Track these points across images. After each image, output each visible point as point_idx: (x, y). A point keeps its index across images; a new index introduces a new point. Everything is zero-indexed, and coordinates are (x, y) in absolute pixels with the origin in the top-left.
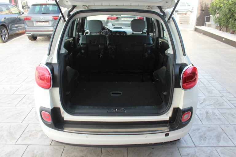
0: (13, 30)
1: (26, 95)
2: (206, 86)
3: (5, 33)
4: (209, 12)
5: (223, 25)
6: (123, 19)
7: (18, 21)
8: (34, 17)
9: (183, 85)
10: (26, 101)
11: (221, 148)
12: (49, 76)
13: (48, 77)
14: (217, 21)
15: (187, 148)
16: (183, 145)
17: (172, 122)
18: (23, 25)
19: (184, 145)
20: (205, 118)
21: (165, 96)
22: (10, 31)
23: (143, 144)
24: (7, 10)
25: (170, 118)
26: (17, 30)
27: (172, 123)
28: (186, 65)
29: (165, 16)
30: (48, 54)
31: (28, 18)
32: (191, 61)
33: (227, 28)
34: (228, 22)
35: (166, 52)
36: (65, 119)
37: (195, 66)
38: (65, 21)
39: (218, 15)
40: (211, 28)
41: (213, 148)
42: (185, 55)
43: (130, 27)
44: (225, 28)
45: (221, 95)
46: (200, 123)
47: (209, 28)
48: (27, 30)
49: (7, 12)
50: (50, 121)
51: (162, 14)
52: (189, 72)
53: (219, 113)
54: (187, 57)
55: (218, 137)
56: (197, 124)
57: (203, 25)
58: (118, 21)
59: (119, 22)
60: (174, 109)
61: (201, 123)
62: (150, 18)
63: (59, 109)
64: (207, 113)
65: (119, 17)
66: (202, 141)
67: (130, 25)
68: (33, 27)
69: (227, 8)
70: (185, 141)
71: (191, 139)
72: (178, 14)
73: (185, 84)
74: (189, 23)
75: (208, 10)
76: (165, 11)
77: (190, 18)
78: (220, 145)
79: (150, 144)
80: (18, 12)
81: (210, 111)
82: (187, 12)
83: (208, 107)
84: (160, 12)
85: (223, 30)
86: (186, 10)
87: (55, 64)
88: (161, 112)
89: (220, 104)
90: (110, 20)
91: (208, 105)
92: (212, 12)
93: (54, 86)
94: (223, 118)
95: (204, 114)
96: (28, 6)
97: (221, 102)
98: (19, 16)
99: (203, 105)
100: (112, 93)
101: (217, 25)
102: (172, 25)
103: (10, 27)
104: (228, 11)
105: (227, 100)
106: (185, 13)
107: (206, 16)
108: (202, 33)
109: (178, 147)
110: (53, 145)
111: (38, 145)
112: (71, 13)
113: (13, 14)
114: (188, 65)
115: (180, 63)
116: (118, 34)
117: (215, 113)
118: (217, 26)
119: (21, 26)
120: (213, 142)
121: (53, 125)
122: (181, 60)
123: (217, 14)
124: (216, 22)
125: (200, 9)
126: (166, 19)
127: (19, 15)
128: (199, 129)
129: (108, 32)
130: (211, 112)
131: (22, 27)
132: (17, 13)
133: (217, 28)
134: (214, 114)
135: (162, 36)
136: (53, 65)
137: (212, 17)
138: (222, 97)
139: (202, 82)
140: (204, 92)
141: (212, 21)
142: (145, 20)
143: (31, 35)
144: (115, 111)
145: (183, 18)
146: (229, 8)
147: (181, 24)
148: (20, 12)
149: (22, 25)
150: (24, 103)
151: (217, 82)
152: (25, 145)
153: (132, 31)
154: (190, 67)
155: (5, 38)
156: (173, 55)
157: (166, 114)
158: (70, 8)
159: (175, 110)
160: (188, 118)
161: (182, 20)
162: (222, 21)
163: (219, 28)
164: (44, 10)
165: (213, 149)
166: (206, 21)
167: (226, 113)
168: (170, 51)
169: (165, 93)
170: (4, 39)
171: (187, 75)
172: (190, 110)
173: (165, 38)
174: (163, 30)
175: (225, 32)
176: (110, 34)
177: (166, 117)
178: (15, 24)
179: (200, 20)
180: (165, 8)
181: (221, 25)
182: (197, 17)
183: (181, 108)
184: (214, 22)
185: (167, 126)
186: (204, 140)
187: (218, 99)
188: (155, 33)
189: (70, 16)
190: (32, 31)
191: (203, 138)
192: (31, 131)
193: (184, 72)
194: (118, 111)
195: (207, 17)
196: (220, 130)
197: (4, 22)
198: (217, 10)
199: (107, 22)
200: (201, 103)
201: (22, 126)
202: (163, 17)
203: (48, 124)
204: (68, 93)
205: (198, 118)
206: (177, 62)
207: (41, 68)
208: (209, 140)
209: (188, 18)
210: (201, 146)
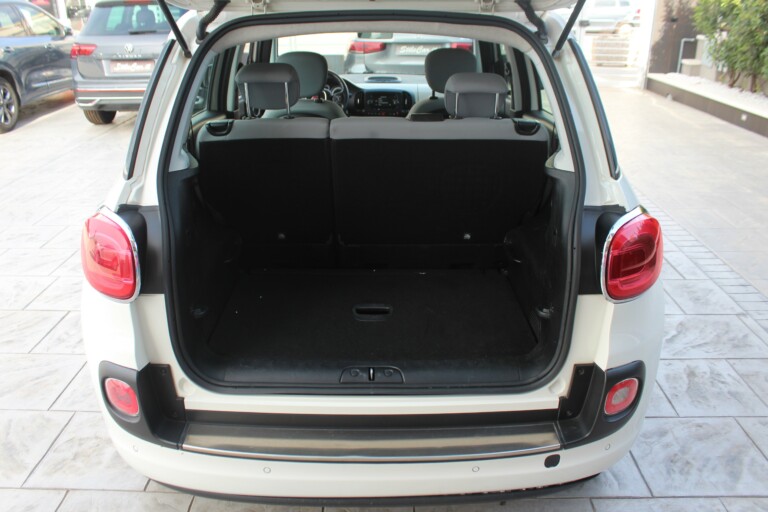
0: (36, 88)
1: (69, 312)
2: (685, 279)
3: (6, 101)
4: (694, 24)
5: (743, 69)
6: (404, 50)
7: (52, 61)
8: (105, 45)
9: (609, 283)
10: (67, 334)
11: (744, 500)
12: (130, 254)
13: (127, 256)
14: (720, 53)
15: (625, 502)
16: (609, 492)
17: (569, 413)
18: (69, 72)
19: (614, 491)
20: (687, 391)
21: (544, 321)
22: (24, 91)
23: (467, 495)
24: (14, 21)
25: (562, 400)
26: (48, 89)
27: (571, 417)
28: (620, 211)
29: (546, 34)
30: (127, 173)
31: (83, 48)
32: (637, 194)
33: (755, 77)
34: (758, 57)
35: (548, 164)
36: (188, 406)
37: (653, 214)
38: (188, 54)
39: (724, 34)
40: (700, 78)
41: (716, 501)
42: (616, 176)
43: (424, 78)
44: (749, 80)
45: (739, 310)
46: (666, 409)
47: (693, 78)
48: (80, 88)
49: (17, 29)
50: (135, 414)
51: (533, 29)
52: (632, 235)
53: (734, 374)
54: (625, 182)
55: (733, 463)
56: (657, 415)
57: (673, 67)
58: (386, 56)
59: (391, 61)
60: (578, 368)
61: (673, 411)
62: (492, 44)
63: (167, 369)
64: (691, 374)
65: (390, 44)
66: (677, 476)
67: (424, 70)
68: (102, 78)
69: (757, 11)
70: (615, 476)
71: (635, 468)
72: (588, 32)
73: (617, 282)
74: (624, 63)
75: (690, 17)
76: (544, 19)
77: (627, 46)
78: (741, 489)
79: (490, 493)
80: (51, 29)
81: (703, 367)
82: (619, 24)
83: (695, 353)
84: (527, 20)
85: (740, 87)
86: (616, 18)
87: (151, 209)
88: (531, 380)
89: (736, 342)
90: (359, 55)
91: (693, 347)
92: (705, 23)
93: (148, 288)
94: (750, 391)
95: (681, 378)
96: (87, 8)
97: (741, 335)
98: (55, 44)
99: (678, 345)
100: (360, 312)
101: (720, 69)
102: (569, 67)
103: (23, 80)
104: (759, 21)
105: (759, 328)
106: (612, 28)
107: (684, 40)
108: (670, 97)
109: (591, 498)
110: (155, 492)
111: (103, 490)
112: (211, 28)
113: (34, 35)
114: (627, 210)
115: (598, 203)
116: (384, 100)
117: (719, 375)
118: (722, 72)
119: (63, 75)
120: (713, 479)
121: (146, 427)
122: (602, 192)
123: (722, 30)
124: (716, 59)
125: (664, 14)
126: (550, 47)
127: (54, 39)
128: (662, 433)
129: (348, 94)
130: (707, 370)
131: (67, 79)
132: (49, 34)
133: (719, 77)
134: (715, 377)
135: (534, 107)
136: (144, 214)
137: (703, 41)
138: (742, 318)
139: (674, 264)
140: (678, 300)
141: (705, 55)
142: (476, 52)
143: (96, 106)
144: (365, 376)
145: (605, 45)
146: (763, 12)
147: (600, 65)
148: (57, 29)
149: (67, 73)
150: (60, 340)
151: (725, 264)
152: (55, 489)
153: (430, 90)
154: (637, 220)
155: (8, 116)
156: (573, 176)
157: (550, 388)
158: (207, 9)
159: (582, 373)
160: (626, 400)
161: (600, 52)
162: (739, 56)
163: (728, 79)
164: (138, 20)
165: (714, 505)
166: (684, 57)
167: (757, 374)
168: (562, 162)
169: (545, 313)
170: (6, 119)
171: (625, 249)
172: (636, 371)
173: (545, 115)
174: (539, 87)
175: (749, 93)
176: (356, 101)
177: (548, 397)
178: (41, 69)
179: (664, 51)
180: (543, 5)
181: (733, 67)
182: (653, 43)
183: (603, 365)
184: (711, 58)
185: (552, 431)
186: (681, 472)
187: (727, 324)
188: (510, 96)
189: (207, 38)
190: (98, 92)
191: (679, 464)
192: (81, 440)
193: (615, 236)
194: (378, 375)
195: (686, 43)
196: (737, 435)
197: (6, 64)
198: (720, 19)
199: (350, 61)
200: (670, 341)
201: (48, 420)
202: (537, 40)
203: (129, 423)
204: (199, 313)
205: (661, 393)
206: (588, 202)
207: (102, 226)
208: (700, 470)
209: (623, 45)
210: (671, 493)
